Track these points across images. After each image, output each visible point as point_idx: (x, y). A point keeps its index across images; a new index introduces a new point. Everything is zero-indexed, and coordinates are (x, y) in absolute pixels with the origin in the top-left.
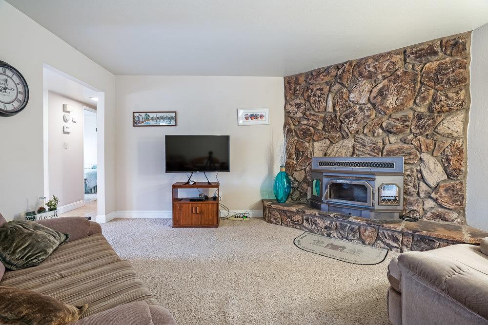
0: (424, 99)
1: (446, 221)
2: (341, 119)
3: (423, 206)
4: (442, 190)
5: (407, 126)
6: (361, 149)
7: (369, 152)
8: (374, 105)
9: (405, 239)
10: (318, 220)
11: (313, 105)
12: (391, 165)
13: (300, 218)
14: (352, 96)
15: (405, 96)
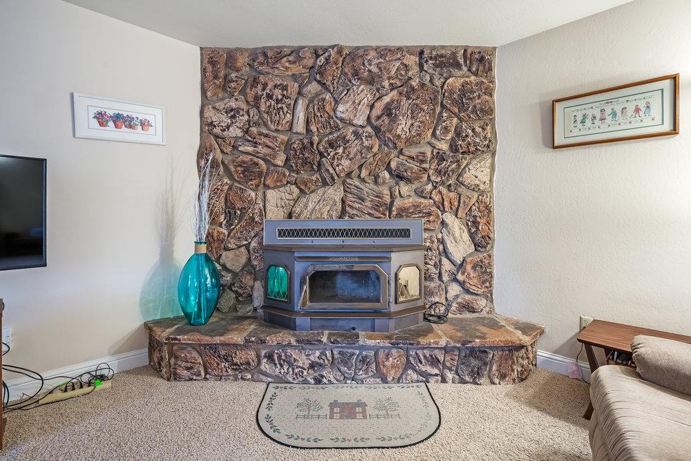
0: (446, 129)
1: (474, 312)
2: (321, 148)
3: (446, 294)
4: (469, 267)
5: (425, 169)
6: (357, 205)
7: (370, 211)
8: (377, 130)
9: (448, 358)
10: (294, 354)
11: (265, 116)
12: (405, 233)
13: (252, 355)
14: (341, 108)
15: (422, 122)
